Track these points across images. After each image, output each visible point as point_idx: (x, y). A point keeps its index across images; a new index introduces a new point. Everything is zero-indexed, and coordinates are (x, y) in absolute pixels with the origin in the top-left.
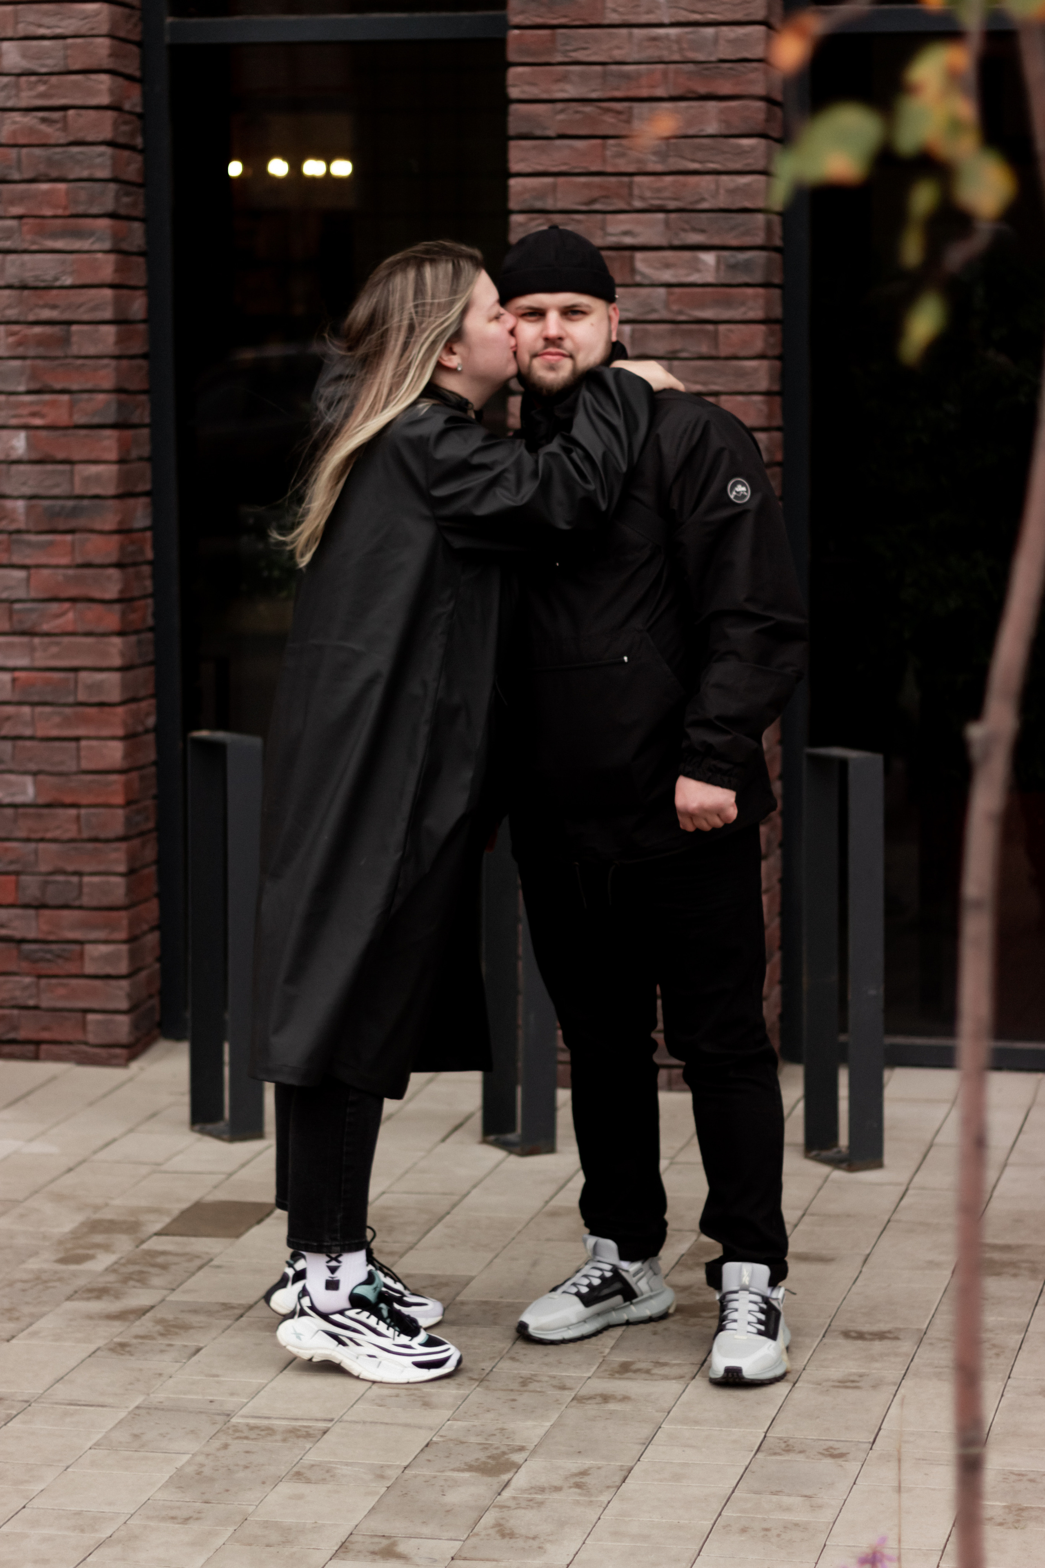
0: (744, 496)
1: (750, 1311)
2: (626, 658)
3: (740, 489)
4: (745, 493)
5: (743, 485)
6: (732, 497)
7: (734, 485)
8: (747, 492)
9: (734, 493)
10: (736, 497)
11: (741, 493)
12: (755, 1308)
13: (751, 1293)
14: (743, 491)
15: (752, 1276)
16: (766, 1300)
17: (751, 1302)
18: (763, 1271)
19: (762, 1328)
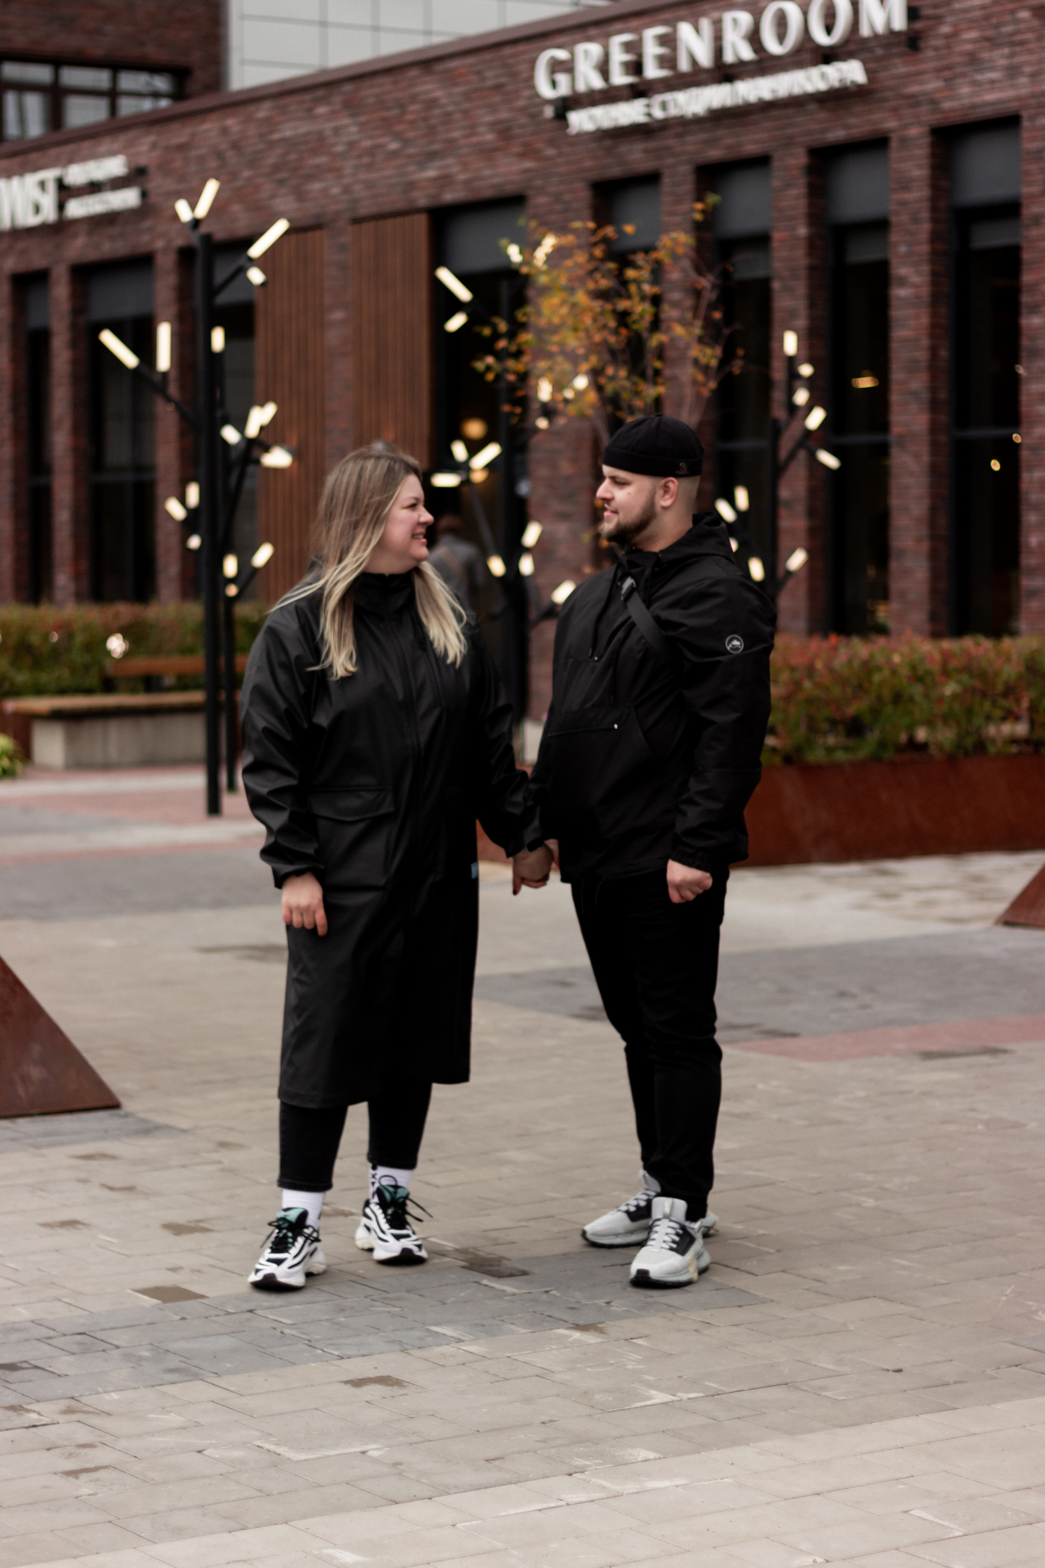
0: (737, 649)
1: (667, 1234)
2: (616, 726)
3: (736, 643)
4: (739, 647)
5: (738, 640)
6: (728, 648)
7: (731, 640)
8: (741, 645)
9: (730, 646)
10: (731, 649)
11: (736, 646)
12: (673, 1231)
13: (671, 1221)
14: (738, 645)
15: (672, 1206)
16: (683, 1228)
17: (669, 1227)
18: (681, 1206)
19: (674, 1246)
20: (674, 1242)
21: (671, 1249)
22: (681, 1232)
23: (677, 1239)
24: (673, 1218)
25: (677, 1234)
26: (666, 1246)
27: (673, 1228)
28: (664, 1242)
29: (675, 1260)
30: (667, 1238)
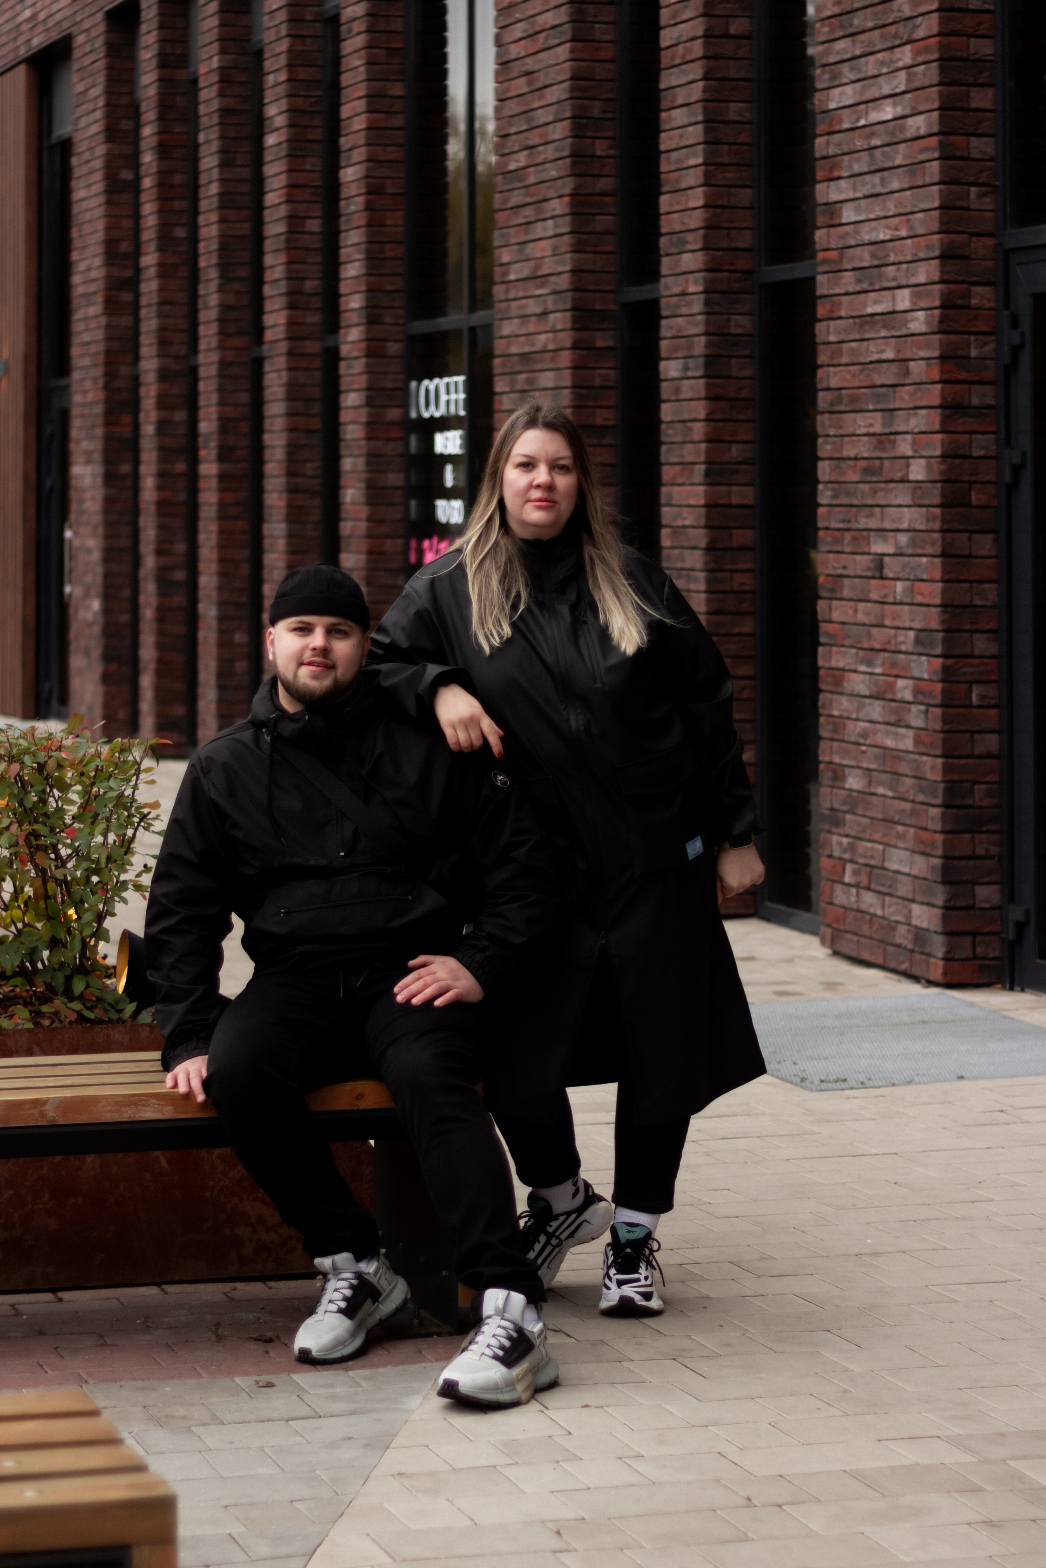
20: (502, 1347)
21: (496, 1357)
22: (514, 1334)
23: (507, 1343)
24: (507, 1316)
25: (510, 1338)
26: (489, 1352)
27: (504, 1328)
28: (489, 1346)
29: (496, 1372)
30: (494, 1342)
